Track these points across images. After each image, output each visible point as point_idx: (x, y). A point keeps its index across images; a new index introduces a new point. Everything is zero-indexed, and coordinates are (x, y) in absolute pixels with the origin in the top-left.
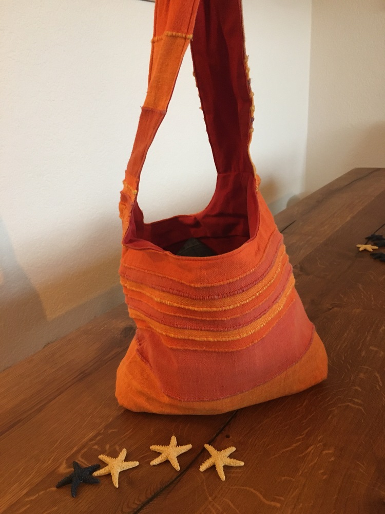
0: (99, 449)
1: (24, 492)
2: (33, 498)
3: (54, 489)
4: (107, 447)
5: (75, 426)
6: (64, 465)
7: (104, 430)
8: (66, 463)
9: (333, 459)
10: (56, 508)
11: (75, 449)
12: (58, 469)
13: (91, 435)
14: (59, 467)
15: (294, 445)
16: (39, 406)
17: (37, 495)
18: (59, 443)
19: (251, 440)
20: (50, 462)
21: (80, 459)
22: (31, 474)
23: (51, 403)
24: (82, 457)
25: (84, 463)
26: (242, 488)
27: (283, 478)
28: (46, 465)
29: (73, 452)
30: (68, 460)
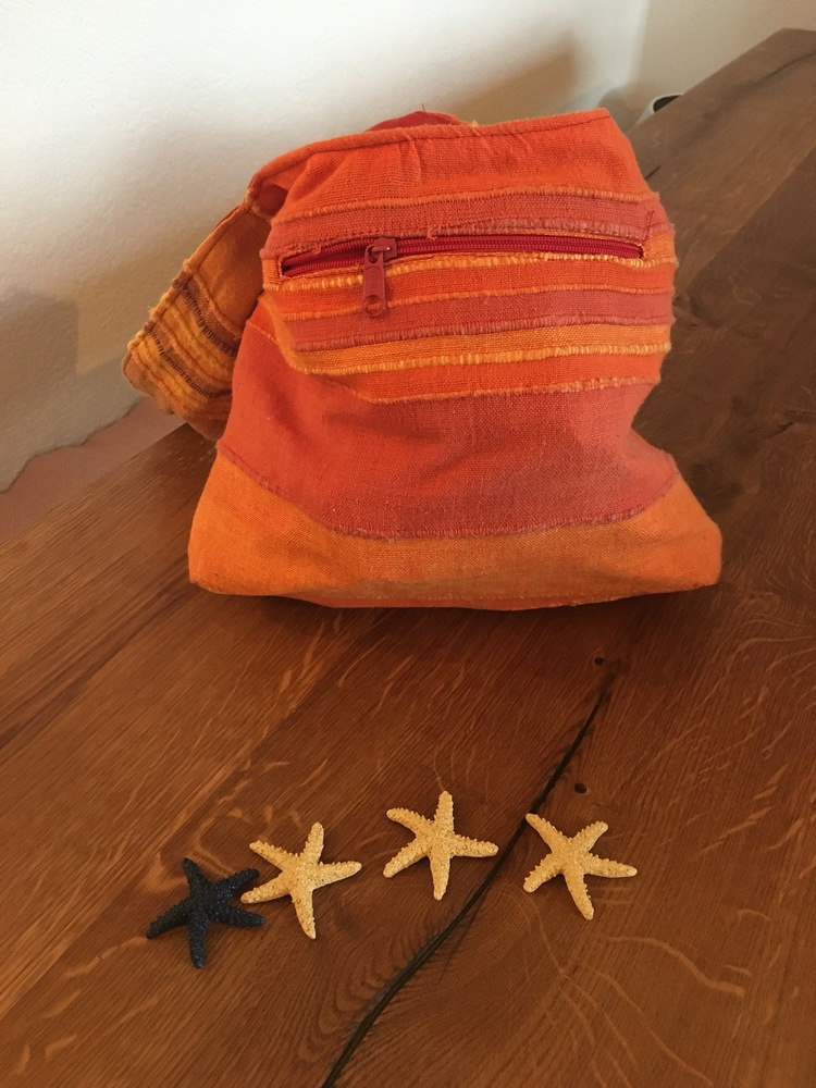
0: (246, 819)
1: (60, 949)
2: (86, 969)
3: (140, 941)
4: (268, 813)
5: (171, 748)
6: (158, 869)
7: (253, 763)
8: (164, 861)
10: (154, 1001)
11: (182, 818)
12: (144, 880)
13: (221, 775)
14: (144, 872)
15: (754, 816)
16: (63, 686)
17: (97, 959)
18: (137, 800)
19: (640, 802)
20: (117, 858)
21: (198, 848)
22: (70, 894)
23: (96, 676)
24: (205, 842)
25: (214, 864)
26: (640, 940)
27: (741, 913)
28: (107, 867)
29: (176, 828)
30: (165, 850)
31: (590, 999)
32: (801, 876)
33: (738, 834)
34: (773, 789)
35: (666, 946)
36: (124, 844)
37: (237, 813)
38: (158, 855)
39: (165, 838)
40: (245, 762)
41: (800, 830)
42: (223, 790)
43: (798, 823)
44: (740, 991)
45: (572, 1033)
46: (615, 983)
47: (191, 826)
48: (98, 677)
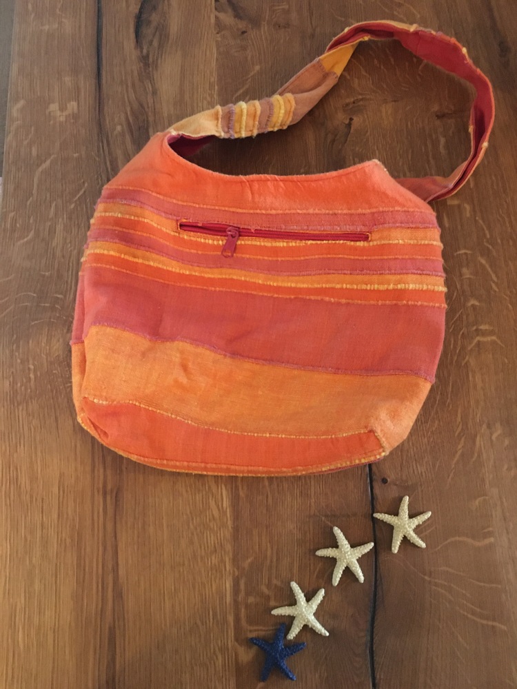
0: (258, 600)
4: (265, 589)
6: (241, 650)
7: (238, 569)
8: (241, 644)
11: (230, 619)
12: (240, 659)
14: (237, 655)
15: (460, 447)
19: (412, 471)
20: (220, 657)
21: (250, 628)
24: (250, 623)
25: (261, 630)
27: (477, 502)
29: (232, 624)
30: (237, 639)
31: (443, 582)
32: (491, 466)
33: (458, 461)
34: (461, 425)
35: (457, 538)
36: (217, 649)
37: (252, 599)
39: (231, 633)
40: (234, 571)
42: (236, 592)
43: (478, 438)
44: (492, 540)
45: (444, 601)
46: (448, 569)
47: (237, 620)
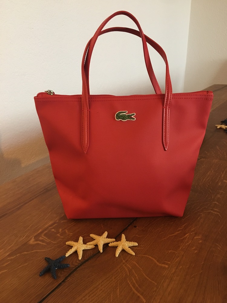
0: (55, 231)
1: (7, 254)
2: (13, 258)
4: (60, 230)
5: (40, 218)
6: (33, 240)
7: (59, 221)
9: (201, 241)
10: (27, 264)
12: (29, 242)
13: (50, 223)
14: (30, 240)
15: (177, 233)
16: (19, 206)
17: (15, 256)
18: (31, 227)
19: (149, 230)
21: (43, 236)
22: (12, 244)
24: (45, 235)
25: (46, 239)
26: (144, 256)
27: (170, 251)
28: (21, 239)
29: (39, 232)
30: (35, 237)
31: (129, 267)
32: (186, 244)
33: (172, 236)
34: (183, 228)
35: (150, 257)
36: (26, 235)
37: (53, 230)
38: (33, 237)
39: (35, 234)
40: (57, 221)
41: (188, 235)
42: (50, 226)
43: (188, 234)
44: (167, 266)
45: (124, 273)
46: (136, 264)
47: (42, 232)
48: (27, 205)
